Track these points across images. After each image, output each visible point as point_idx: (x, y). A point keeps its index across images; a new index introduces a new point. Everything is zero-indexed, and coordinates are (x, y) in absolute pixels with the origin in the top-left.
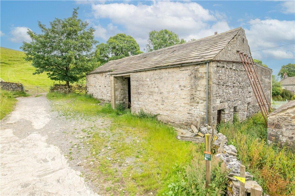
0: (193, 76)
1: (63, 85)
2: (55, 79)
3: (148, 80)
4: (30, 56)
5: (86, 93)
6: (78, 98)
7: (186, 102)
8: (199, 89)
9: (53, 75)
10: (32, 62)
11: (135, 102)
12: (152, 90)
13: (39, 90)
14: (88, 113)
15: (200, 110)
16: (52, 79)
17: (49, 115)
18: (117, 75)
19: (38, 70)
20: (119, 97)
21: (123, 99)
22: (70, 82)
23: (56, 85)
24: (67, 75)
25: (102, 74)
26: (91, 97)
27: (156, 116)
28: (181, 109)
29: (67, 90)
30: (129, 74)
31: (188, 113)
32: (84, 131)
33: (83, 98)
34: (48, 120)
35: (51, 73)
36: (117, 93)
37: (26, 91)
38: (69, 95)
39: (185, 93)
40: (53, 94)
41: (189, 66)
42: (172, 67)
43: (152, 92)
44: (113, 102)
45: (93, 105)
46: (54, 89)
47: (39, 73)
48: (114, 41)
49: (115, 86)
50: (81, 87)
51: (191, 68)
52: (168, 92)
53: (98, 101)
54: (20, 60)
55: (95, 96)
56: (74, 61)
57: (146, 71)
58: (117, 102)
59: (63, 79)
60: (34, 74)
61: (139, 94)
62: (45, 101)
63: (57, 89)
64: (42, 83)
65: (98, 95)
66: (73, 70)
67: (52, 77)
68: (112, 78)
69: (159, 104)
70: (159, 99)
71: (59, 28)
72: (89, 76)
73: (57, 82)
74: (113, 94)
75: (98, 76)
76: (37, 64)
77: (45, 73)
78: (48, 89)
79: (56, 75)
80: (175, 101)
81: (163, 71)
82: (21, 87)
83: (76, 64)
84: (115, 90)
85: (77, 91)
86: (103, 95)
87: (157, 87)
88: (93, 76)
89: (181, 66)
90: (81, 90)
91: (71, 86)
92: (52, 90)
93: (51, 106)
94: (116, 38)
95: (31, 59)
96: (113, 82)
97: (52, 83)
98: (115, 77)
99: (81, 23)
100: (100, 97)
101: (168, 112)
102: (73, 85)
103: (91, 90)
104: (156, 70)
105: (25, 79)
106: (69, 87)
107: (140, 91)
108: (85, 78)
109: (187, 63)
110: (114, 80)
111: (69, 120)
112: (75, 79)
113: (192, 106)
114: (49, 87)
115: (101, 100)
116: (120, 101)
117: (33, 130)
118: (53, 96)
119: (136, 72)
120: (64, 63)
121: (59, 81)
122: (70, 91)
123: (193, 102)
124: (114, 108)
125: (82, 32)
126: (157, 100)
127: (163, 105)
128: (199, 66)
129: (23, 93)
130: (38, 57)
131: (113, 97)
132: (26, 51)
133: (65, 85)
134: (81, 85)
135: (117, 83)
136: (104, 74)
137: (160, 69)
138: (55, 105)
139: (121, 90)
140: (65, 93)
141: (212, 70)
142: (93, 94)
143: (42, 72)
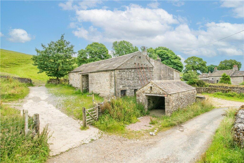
0: (110, 75)
1: (55, 79)
2: (50, 76)
3: (96, 77)
4: (36, 63)
5: (69, 84)
6: (64, 86)
7: (109, 87)
8: (112, 81)
9: (49, 73)
10: (37, 66)
11: (91, 88)
12: (97, 82)
13: (40, 82)
14: (67, 94)
15: (113, 91)
16: (49, 76)
17: (47, 95)
18: (83, 74)
19: (40, 71)
20: (84, 86)
21: (87, 87)
22: (59, 77)
23: (51, 79)
24: (57, 73)
25: (77, 73)
26: (71, 86)
27: (99, 94)
28: (107, 90)
29: (57, 82)
30: (88, 74)
31: (110, 92)
32: (63, 100)
33: (66, 87)
34: (48, 97)
35: (48, 72)
36: (84, 83)
37: (33, 83)
38: (58, 85)
39: (108, 83)
40: (49, 85)
41: (109, 71)
42: (103, 71)
43: (97, 83)
44: (81, 89)
45: (71, 90)
46: (50, 81)
47: (41, 72)
48: (90, 48)
49: (82, 80)
50: (66, 80)
51: (110, 72)
52: (103, 83)
53: (74, 88)
54: (25, 61)
55: (73, 85)
56: (61, 65)
57: (95, 72)
58: (83, 89)
59: (55, 76)
60: (38, 73)
61: (92, 84)
62: (44, 88)
63: (51, 82)
64: (41, 78)
65: (75, 85)
66: (60, 71)
67: (48, 74)
68: (81, 75)
69: (100, 88)
70: (100, 86)
71: (53, 46)
72: (70, 74)
73: (51, 78)
74: (81, 84)
75: (75, 74)
76: (40, 68)
77: (45, 72)
78: (46, 81)
79: (51, 73)
80: (105, 87)
81: (101, 73)
82: (31, 81)
83: (62, 67)
84: (82, 82)
85: (63, 83)
86: (78, 85)
87: (99, 80)
88: (72, 73)
89: (106, 71)
90: (65, 82)
91: (60, 80)
92: (48, 82)
93: (48, 91)
94: (91, 45)
95: (37, 65)
96: (81, 78)
97: (48, 78)
98: (82, 75)
99: (66, 42)
100: (76, 86)
101: (103, 92)
102: (61, 79)
103: (71, 82)
104: (98, 72)
105: (30, 75)
106: (59, 80)
107: (93, 82)
108: (68, 75)
109: (108, 70)
110: (82, 77)
111: (57, 97)
112: (62, 75)
113: (111, 88)
114: (47, 80)
115: (76, 87)
116: (85, 88)
117: (41, 100)
118: (49, 86)
119: (91, 73)
120: (56, 67)
121: (52, 77)
122: (59, 83)
123: (111, 87)
124: (82, 92)
125: (66, 47)
126: (99, 87)
127: (101, 89)
128: (112, 71)
129: (32, 84)
130: (41, 64)
131: (81, 86)
132: (34, 60)
133: (56, 79)
134: (66, 79)
135: (83, 78)
136: (78, 73)
137: (100, 72)
138: (50, 90)
139: (86, 82)
140: (56, 84)
141: (116, 73)
142: (72, 84)
143: (43, 72)
